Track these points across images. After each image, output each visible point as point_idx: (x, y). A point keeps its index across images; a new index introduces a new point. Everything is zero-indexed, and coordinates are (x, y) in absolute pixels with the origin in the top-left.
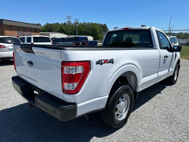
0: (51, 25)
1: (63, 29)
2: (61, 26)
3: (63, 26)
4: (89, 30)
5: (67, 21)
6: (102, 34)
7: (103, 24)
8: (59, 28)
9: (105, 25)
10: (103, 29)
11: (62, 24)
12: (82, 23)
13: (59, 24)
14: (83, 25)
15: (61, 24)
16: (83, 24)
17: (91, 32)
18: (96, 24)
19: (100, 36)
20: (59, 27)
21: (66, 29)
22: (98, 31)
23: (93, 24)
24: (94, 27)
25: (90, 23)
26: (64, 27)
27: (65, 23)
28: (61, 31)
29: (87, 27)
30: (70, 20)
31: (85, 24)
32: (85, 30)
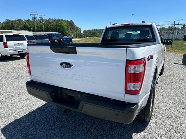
0: (12, 21)
1: (27, 26)
2: (24, 23)
3: (26, 22)
4: (56, 26)
5: (33, 18)
6: (69, 31)
7: (69, 20)
8: (21, 25)
9: (71, 21)
10: (70, 25)
11: (25, 20)
12: (47, 19)
13: (22, 21)
14: (49, 22)
15: (23, 20)
16: (49, 20)
17: (58, 28)
18: (62, 20)
19: (68, 33)
20: (21, 23)
21: (30, 26)
22: (65, 27)
23: (59, 20)
24: (61, 24)
25: (56, 19)
26: (27, 24)
27: (28, 19)
28: (25, 28)
29: (53, 23)
30: (36, 16)
31: (51, 21)
32: (51, 26)
